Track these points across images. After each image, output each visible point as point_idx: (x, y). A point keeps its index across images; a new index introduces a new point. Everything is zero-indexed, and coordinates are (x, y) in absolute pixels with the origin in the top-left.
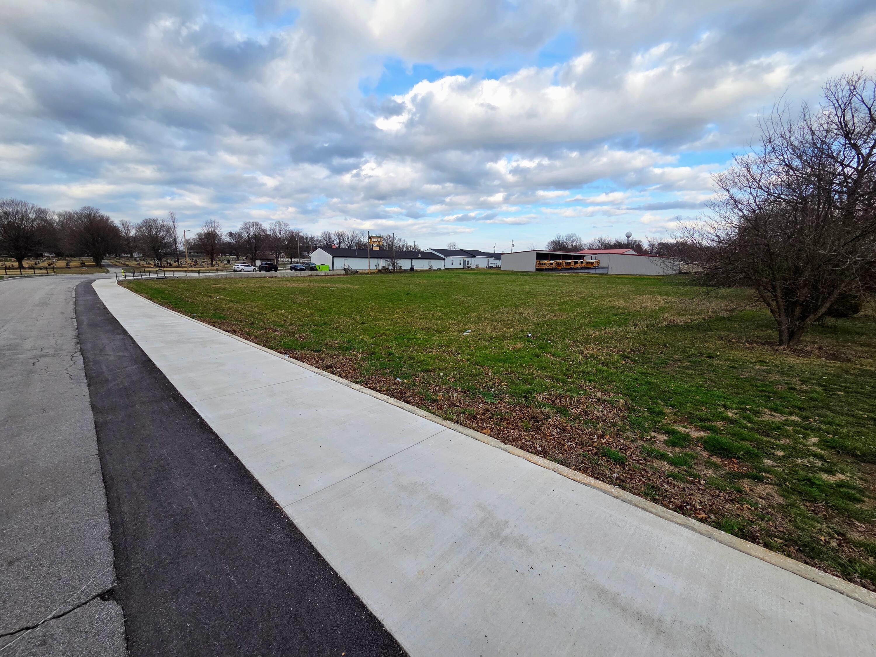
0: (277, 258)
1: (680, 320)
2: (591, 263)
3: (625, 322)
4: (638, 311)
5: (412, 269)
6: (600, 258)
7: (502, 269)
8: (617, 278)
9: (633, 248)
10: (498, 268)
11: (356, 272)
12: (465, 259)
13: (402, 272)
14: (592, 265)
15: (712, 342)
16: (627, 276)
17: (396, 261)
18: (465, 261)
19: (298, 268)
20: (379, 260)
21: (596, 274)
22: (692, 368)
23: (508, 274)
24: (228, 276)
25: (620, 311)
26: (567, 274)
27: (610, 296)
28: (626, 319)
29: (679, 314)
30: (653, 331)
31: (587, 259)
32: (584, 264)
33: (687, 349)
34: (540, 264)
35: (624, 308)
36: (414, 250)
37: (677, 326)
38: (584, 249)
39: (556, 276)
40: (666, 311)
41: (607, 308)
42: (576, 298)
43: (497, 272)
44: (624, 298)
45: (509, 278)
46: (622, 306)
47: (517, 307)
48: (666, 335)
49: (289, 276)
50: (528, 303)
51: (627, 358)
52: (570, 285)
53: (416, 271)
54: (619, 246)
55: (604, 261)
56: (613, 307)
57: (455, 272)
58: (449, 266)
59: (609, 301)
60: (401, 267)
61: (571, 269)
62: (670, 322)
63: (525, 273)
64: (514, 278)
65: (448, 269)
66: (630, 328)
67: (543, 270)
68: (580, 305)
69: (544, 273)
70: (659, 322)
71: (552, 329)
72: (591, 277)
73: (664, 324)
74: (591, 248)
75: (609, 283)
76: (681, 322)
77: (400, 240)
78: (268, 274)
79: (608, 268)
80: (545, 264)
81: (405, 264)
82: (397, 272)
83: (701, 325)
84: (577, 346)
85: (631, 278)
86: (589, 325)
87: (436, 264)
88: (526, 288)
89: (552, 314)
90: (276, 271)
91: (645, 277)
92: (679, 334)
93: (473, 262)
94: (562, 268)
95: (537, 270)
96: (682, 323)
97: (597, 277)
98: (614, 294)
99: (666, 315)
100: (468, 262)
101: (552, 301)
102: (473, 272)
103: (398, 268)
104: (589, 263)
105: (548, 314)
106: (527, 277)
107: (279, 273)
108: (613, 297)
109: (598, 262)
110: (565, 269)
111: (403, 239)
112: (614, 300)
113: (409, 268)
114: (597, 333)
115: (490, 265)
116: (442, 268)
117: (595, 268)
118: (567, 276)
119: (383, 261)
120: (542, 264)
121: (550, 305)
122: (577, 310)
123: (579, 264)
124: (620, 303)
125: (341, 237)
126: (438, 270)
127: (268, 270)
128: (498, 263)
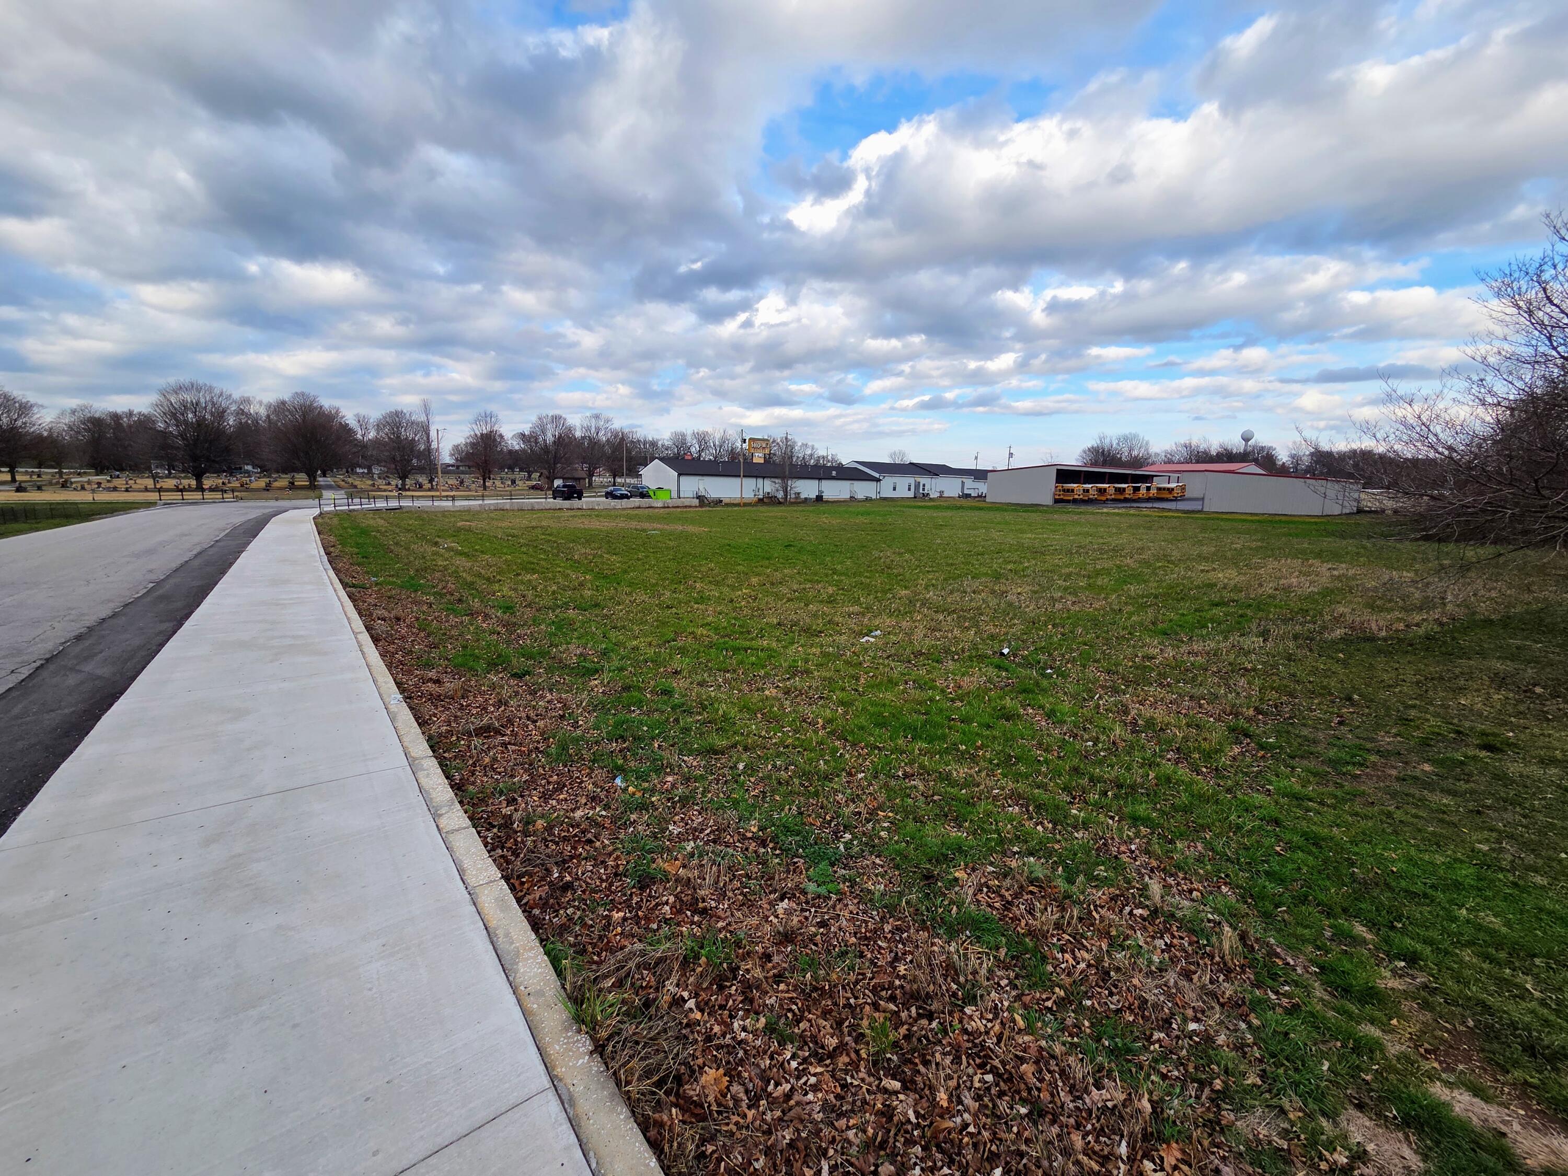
0: (591, 475)
1: (1377, 624)
2: (1168, 489)
3: (1239, 625)
4: (1270, 596)
5: (819, 498)
6: (1186, 479)
7: (988, 500)
8: (1222, 519)
9: (1256, 461)
10: (981, 497)
11: (719, 502)
12: (918, 480)
13: (800, 503)
14: (1170, 493)
15: (1478, 690)
16: (1243, 517)
17: (789, 484)
18: (917, 485)
19: (618, 493)
20: (760, 481)
21: (1177, 511)
22: (1444, 784)
23: (998, 509)
24: (501, 506)
25: (1227, 595)
26: (1116, 511)
27: (1206, 559)
28: (1241, 616)
29: (1372, 606)
30: (1311, 650)
31: (1159, 483)
32: (1153, 491)
33: (1413, 713)
34: (1064, 490)
35: (1237, 589)
36: (829, 464)
37: (1372, 639)
38: (1153, 463)
39: (1093, 514)
40: (1338, 598)
41: (1198, 587)
42: (1129, 561)
43: (977, 504)
44: (1236, 565)
45: (998, 516)
46: (1232, 583)
47: (997, 577)
48: (1345, 664)
49: (601, 507)
50: (1023, 571)
51: (1247, 735)
52: (1121, 534)
53: (827, 502)
54: (1227, 456)
55: (1195, 486)
56: (1212, 586)
57: (899, 503)
58: (887, 492)
59: (1202, 571)
60: (799, 494)
61: (1126, 500)
62: (1352, 628)
63: (1034, 508)
64: (1008, 516)
65: (885, 499)
66: (1253, 641)
67: (1068, 501)
68: (1137, 577)
69: (1071, 507)
70: (1324, 628)
71: (1063, 635)
72: (1166, 517)
73: (1339, 633)
74: (1169, 462)
75: (1204, 529)
76: (1380, 629)
77: (805, 445)
78: (567, 504)
79: (1203, 499)
80: (1073, 491)
81: (807, 489)
82: (792, 503)
83: (1434, 638)
84: (1115, 691)
85: (1252, 521)
86: (1153, 628)
87: (863, 490)
88: (1028, 538)
89: (1071, 598)
90: (580, 499)
91: (1283, 518)
92: (1380, 661)
93: (934, 486)
94: (1107, 500)
95: (1057, 501)
96: (1384, 634)
97: (1179, 517)
98: (1214, 554)
99: (1341, 609)
100: (924, 485)
101: (1076, 568)
102: (932, 504)
103: (793, 496)
104: (1164, 489)
105: (1061, 597)
106: (1034, 517)
107: (587, 501)
108: (1213, 562)
109: (1183, 488)
110: (1113, 500)
111: (810, 444)
112: (1214, 570)
113: (813, 495)
114: (1170, 653)
115: (966, 492)
116: (874, 497)
117: (1176, 499)
118: (1118, 514)
119: (767, 482)
120: (1068, 490)
121: (1069, 575)
122: (1129, 589)
123: (1143, 491)
124: (1226, 576)
125: (702, 439)
126: (868, 499)
127: (568, 496)
128: (982, 487)
